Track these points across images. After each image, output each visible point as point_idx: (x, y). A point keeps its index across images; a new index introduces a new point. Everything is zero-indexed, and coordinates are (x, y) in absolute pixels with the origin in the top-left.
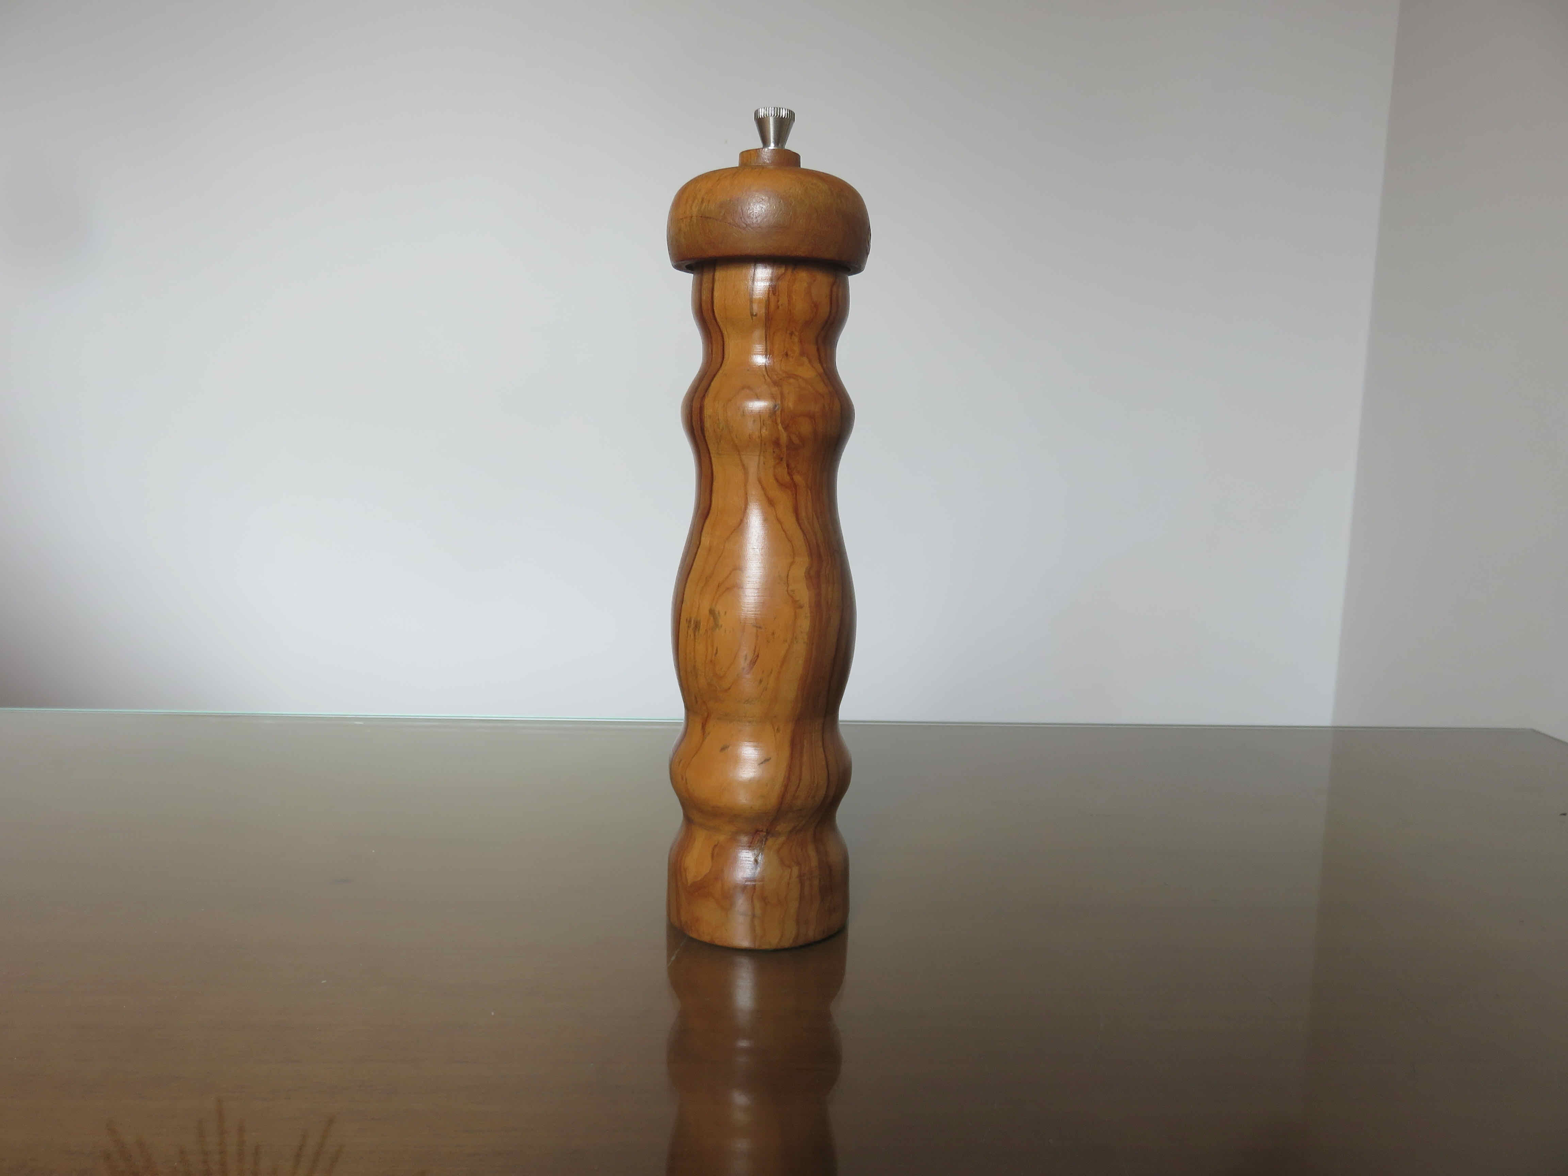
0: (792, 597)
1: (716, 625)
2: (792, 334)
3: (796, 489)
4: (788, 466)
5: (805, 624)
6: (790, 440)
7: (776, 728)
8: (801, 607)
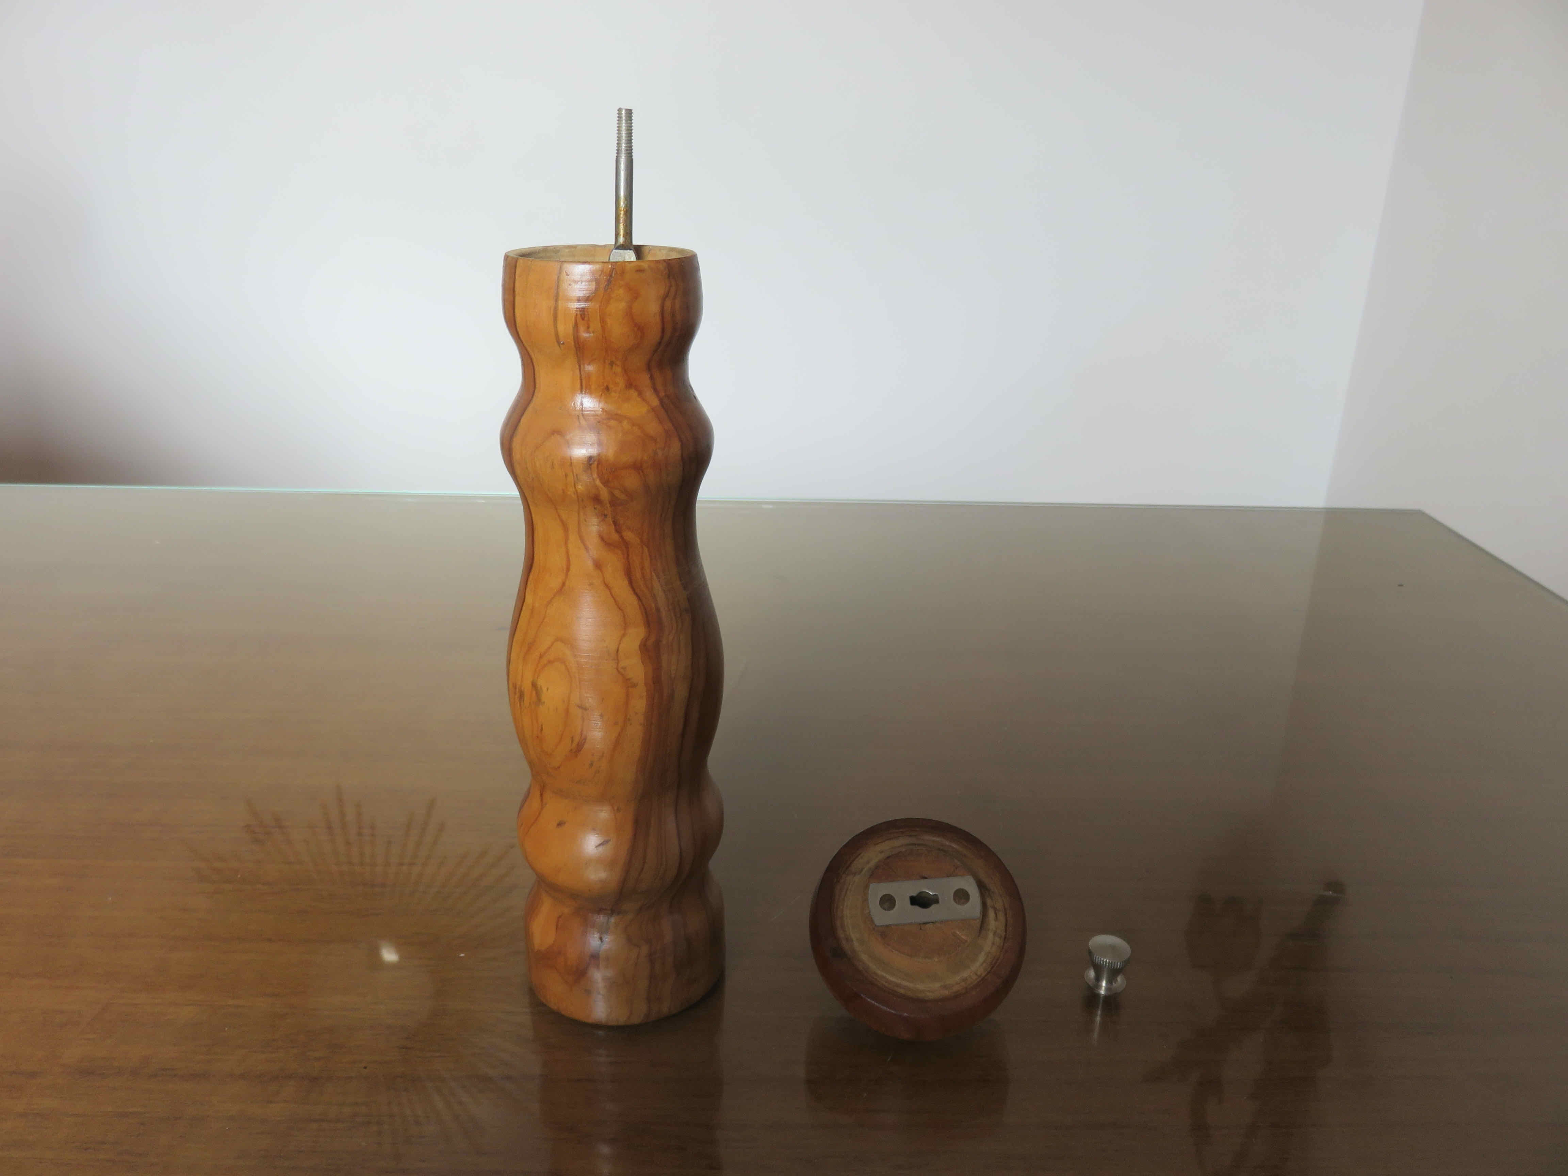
0: (622, 675)
1: (539, 701)
2: (612, 364)
3: (627, 548)
4: (615, 523)
5: (639, 704)
6: (612, 494)
7: (616, 808)
8: (634, 686)
